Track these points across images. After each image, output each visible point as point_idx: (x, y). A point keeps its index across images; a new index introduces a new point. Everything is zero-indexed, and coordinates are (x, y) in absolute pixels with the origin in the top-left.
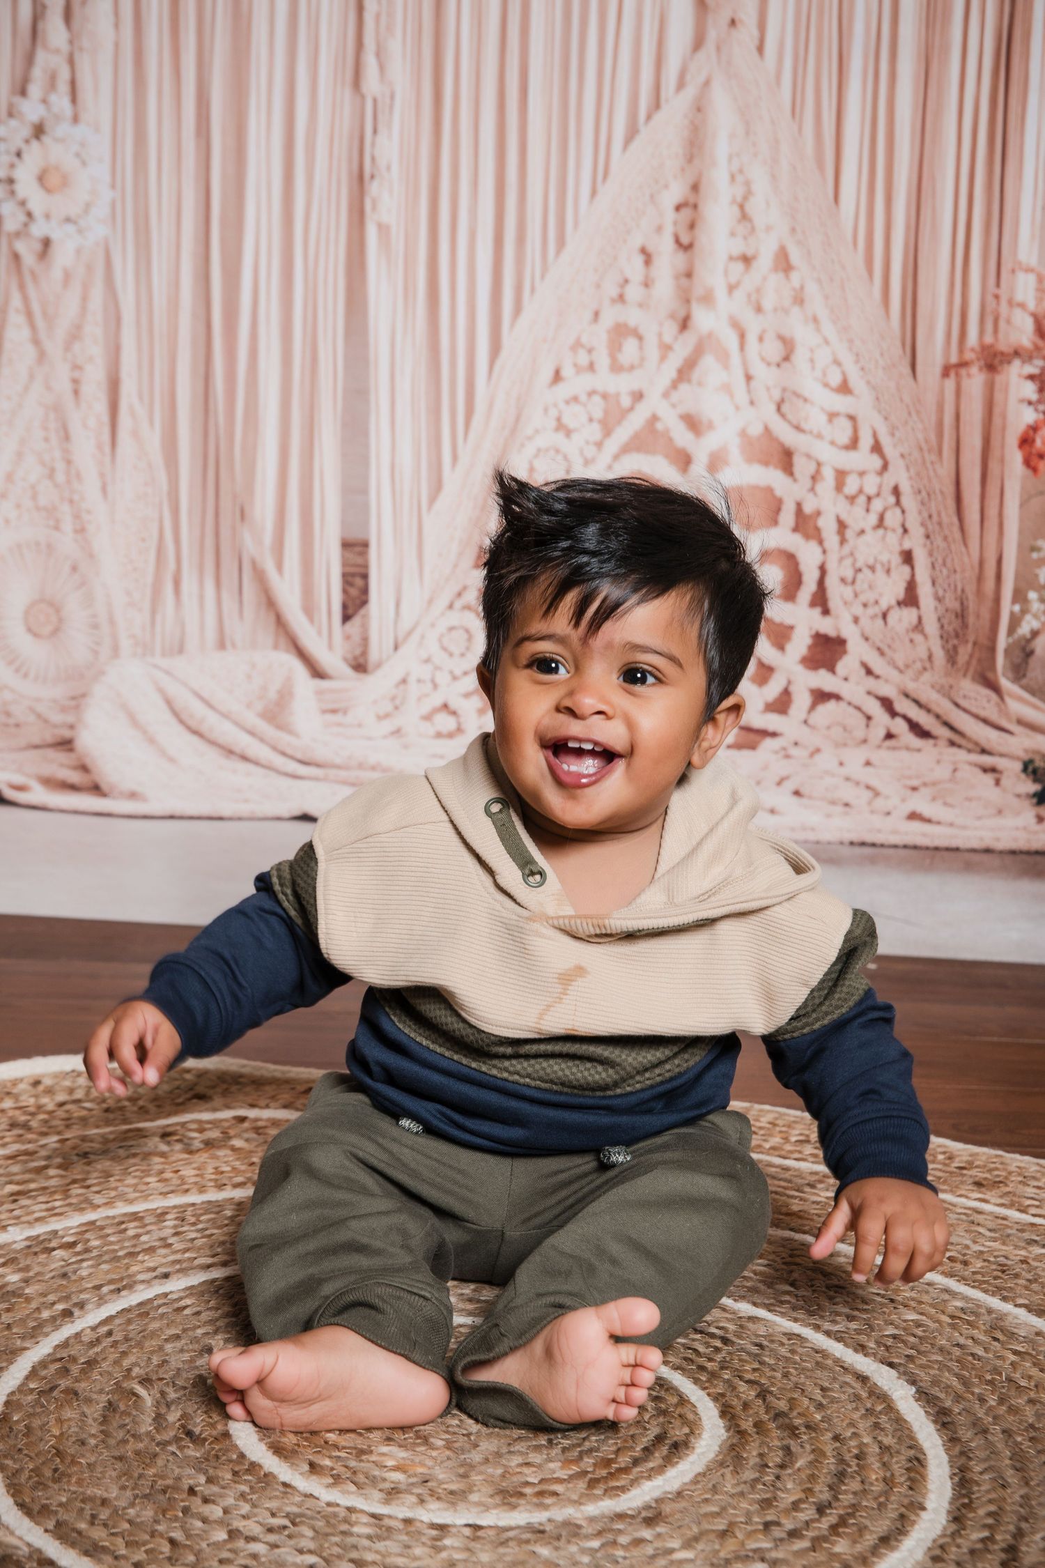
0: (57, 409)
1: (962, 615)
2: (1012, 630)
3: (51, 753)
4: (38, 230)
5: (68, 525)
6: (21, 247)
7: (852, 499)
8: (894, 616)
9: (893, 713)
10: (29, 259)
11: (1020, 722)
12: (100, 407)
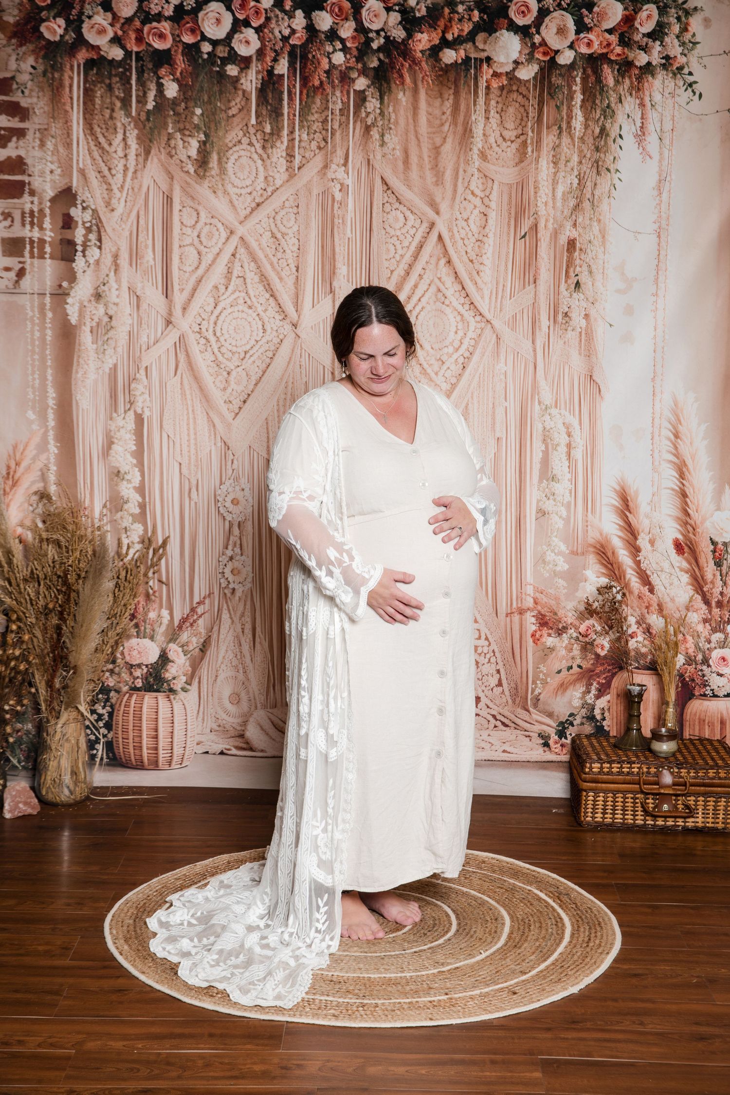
0: (237, 637)
1: (516, 689)
2: (532, 693)
3: (237, 739)
4: (231, 586)
5: (241, 671)
6: (226, 591)
7: (480, 654)
8: (495, 689)
9: (497, 720)
10: (229, 595)
11: (537, 721)
12: (250, 636)
